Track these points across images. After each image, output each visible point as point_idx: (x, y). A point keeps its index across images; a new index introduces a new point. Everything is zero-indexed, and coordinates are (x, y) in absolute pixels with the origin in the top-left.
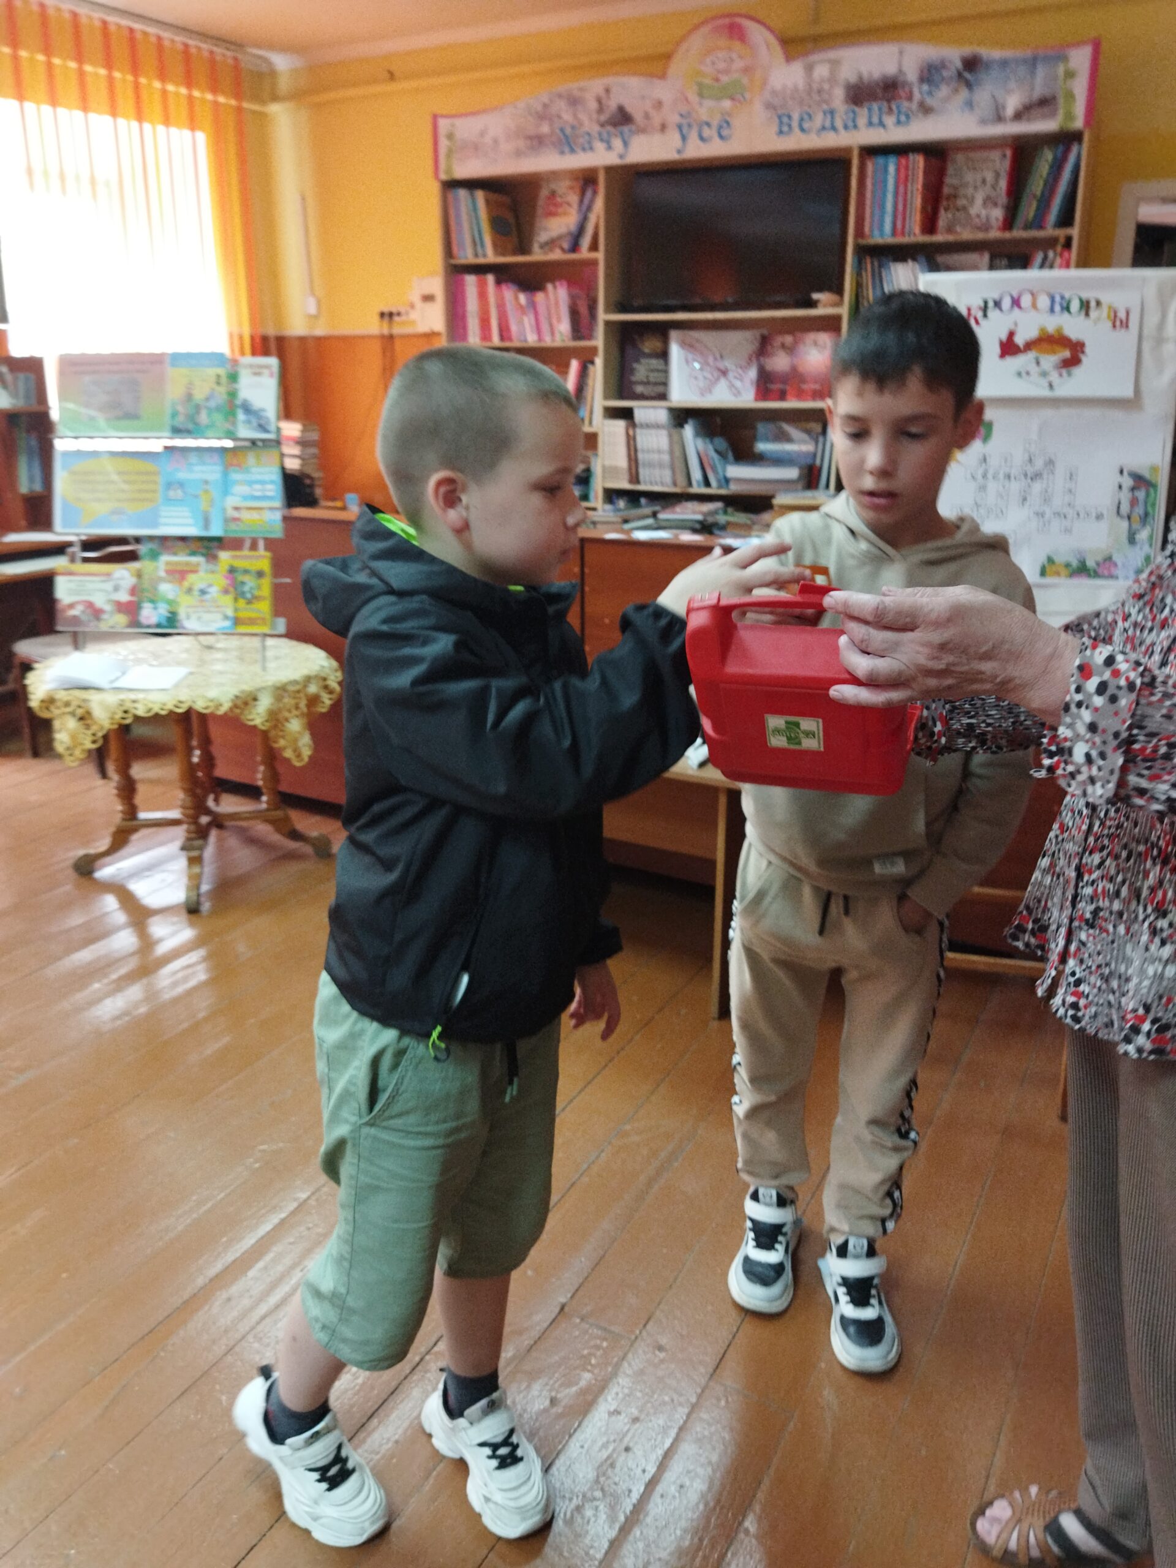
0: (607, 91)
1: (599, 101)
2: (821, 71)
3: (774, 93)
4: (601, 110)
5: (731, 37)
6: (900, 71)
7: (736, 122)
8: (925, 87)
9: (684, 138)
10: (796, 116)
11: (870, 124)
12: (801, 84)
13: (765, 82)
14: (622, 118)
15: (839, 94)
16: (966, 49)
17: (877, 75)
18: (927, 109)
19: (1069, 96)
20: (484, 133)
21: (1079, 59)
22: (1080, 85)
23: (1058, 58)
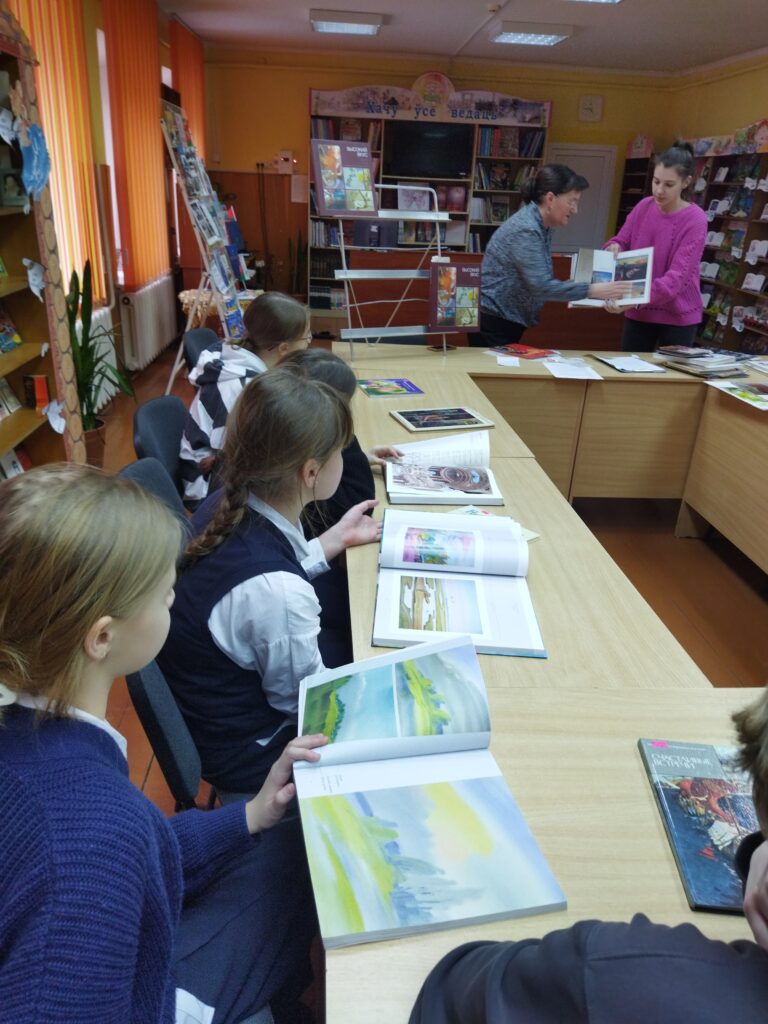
0: (388, 91)
1: (385, 94)
2: (467, 97)
3: (451, 102)
4: (385, 98)
5: (436, 79)
6: (493, 102)
7: (438, 110)
8: (501, 108)
9: (418, 113)
10: (458, 113)
11: (483, 118)
12: (460, 100)
13: (448, 97)
14: (393, 102)
15: (473, 105)
16: (514, 97)
17: (486, 100)
18: (502, 115)
19: (544, 117)
20: (333, 99)
21: (547, 106)
22: (547, 114)
23: (542, 105)
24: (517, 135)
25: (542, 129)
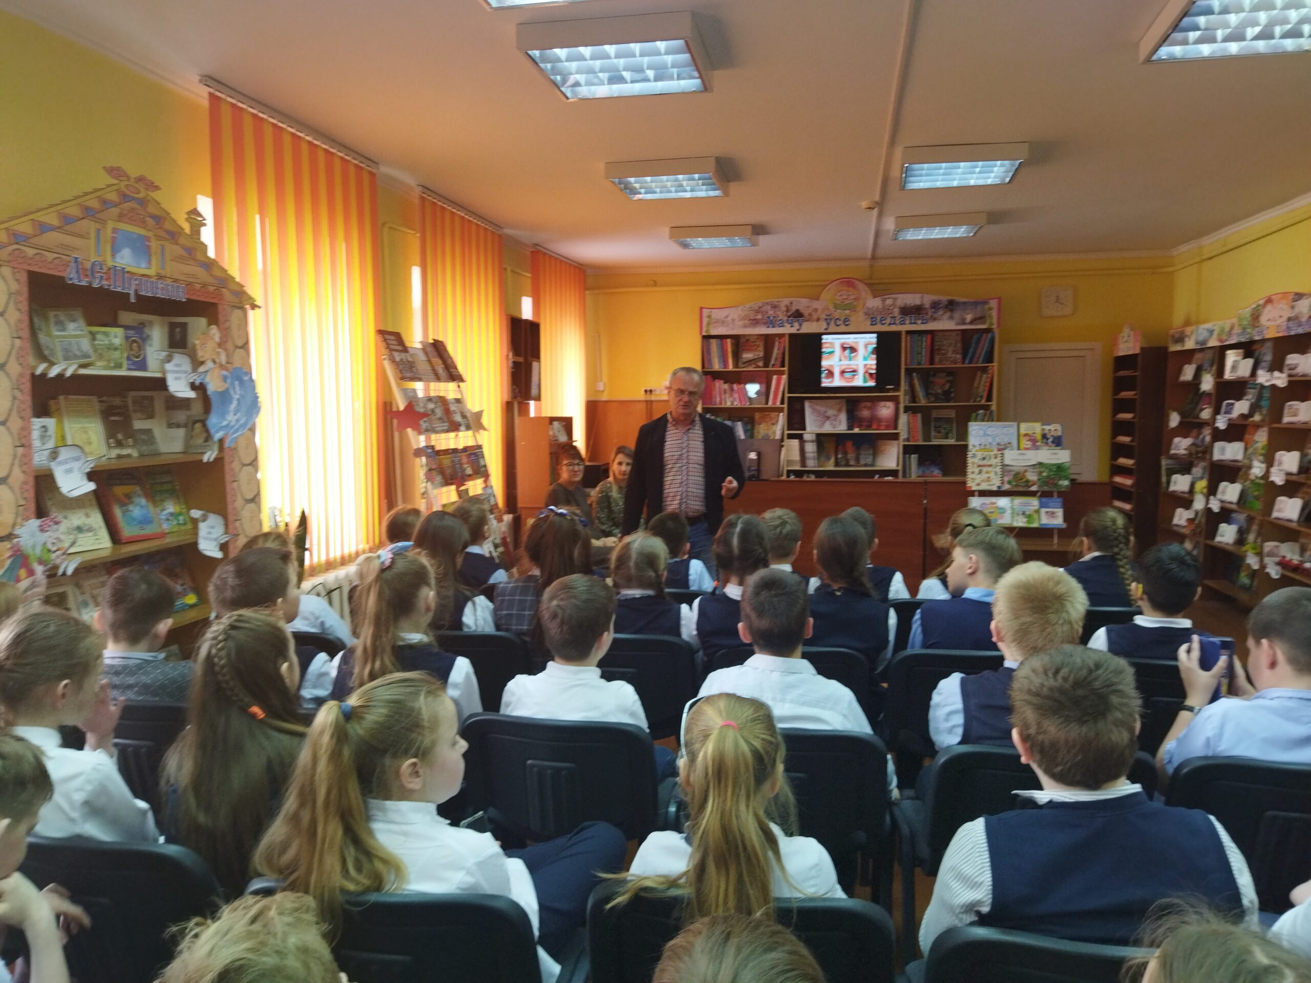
0: (791, 303)
1: (787, 306)
2: (889, 302)
3: (868, 309)
4: (787, 311)
5: (849, 286)
6: (922, 305)
7: (853, 319)
8: (933, 310)
9: (828, 324)
10: (879, 318)
11: (910, 323)
12: (880, 307)
13: (864, 304)
14: (798, 315)
15: (897, 311)
16: (950, 298)
17: (912, 305)
18: (935, 319)
19: (991, 316)
20: (727, 317)
21: (993, 304)
22: (994, 314)
23: (985, 302)
24: (959, 338)
25: (988, 330)
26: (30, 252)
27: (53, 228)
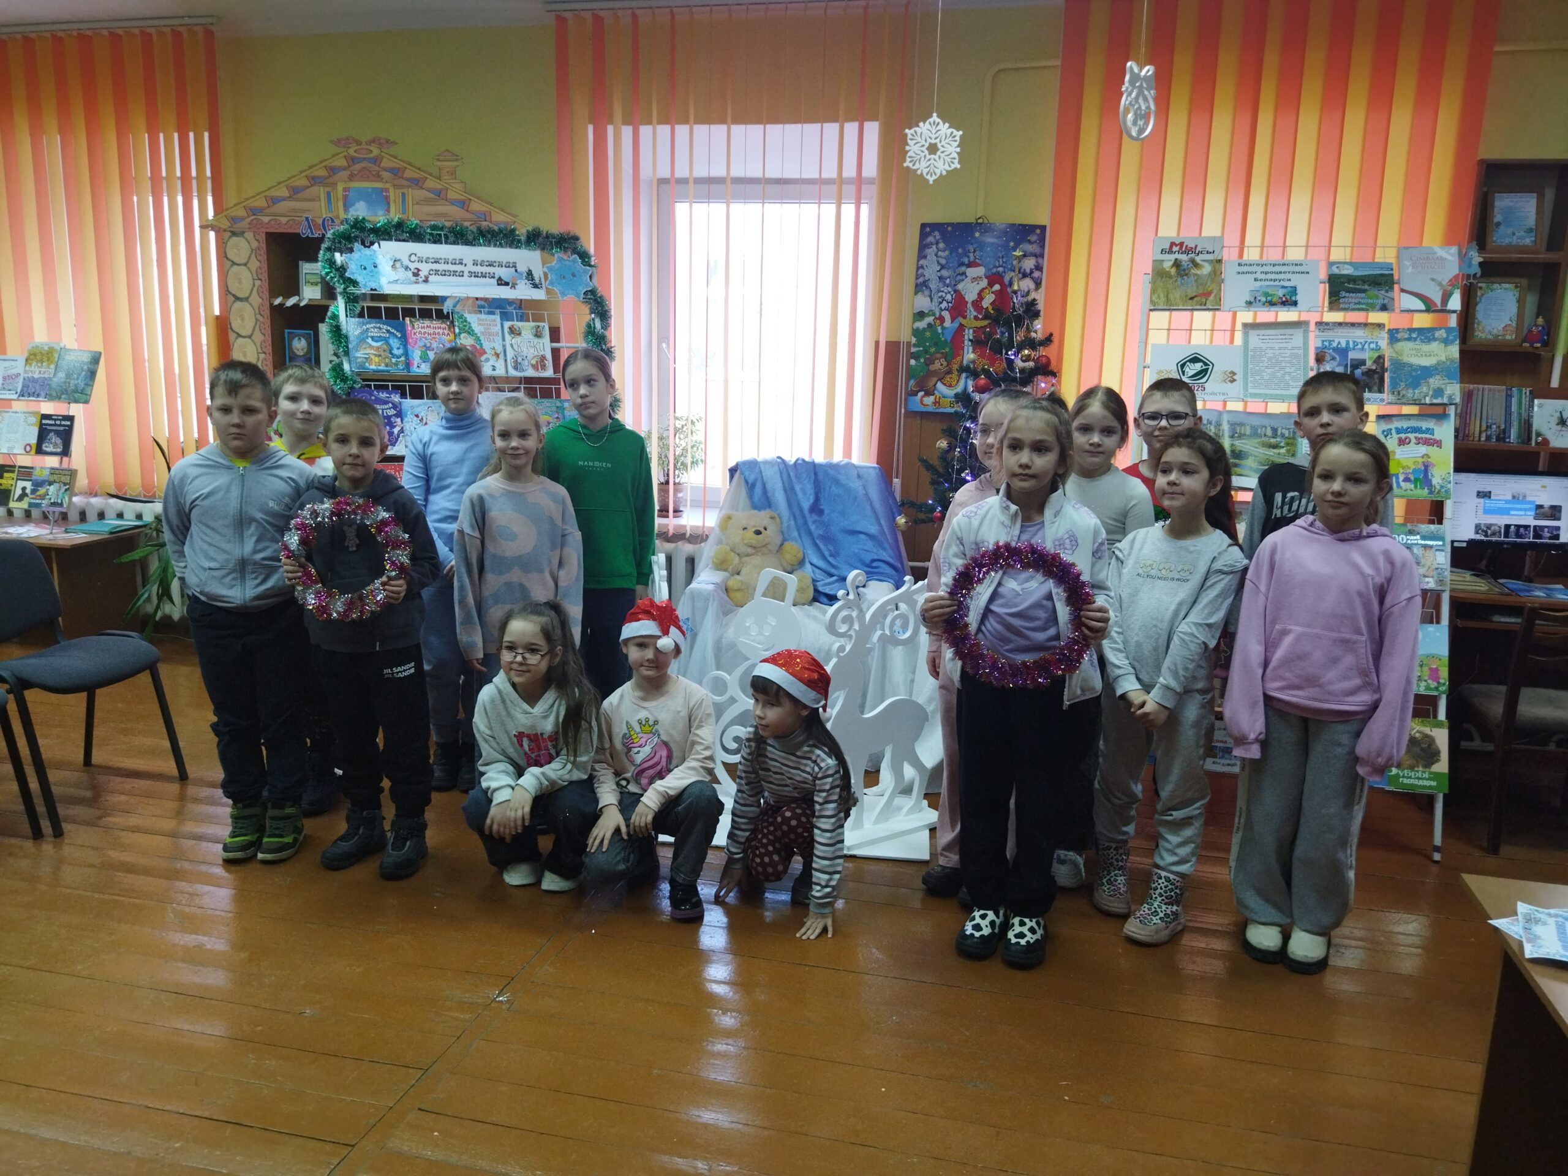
26: (266, 219)
27: (284, 199)
